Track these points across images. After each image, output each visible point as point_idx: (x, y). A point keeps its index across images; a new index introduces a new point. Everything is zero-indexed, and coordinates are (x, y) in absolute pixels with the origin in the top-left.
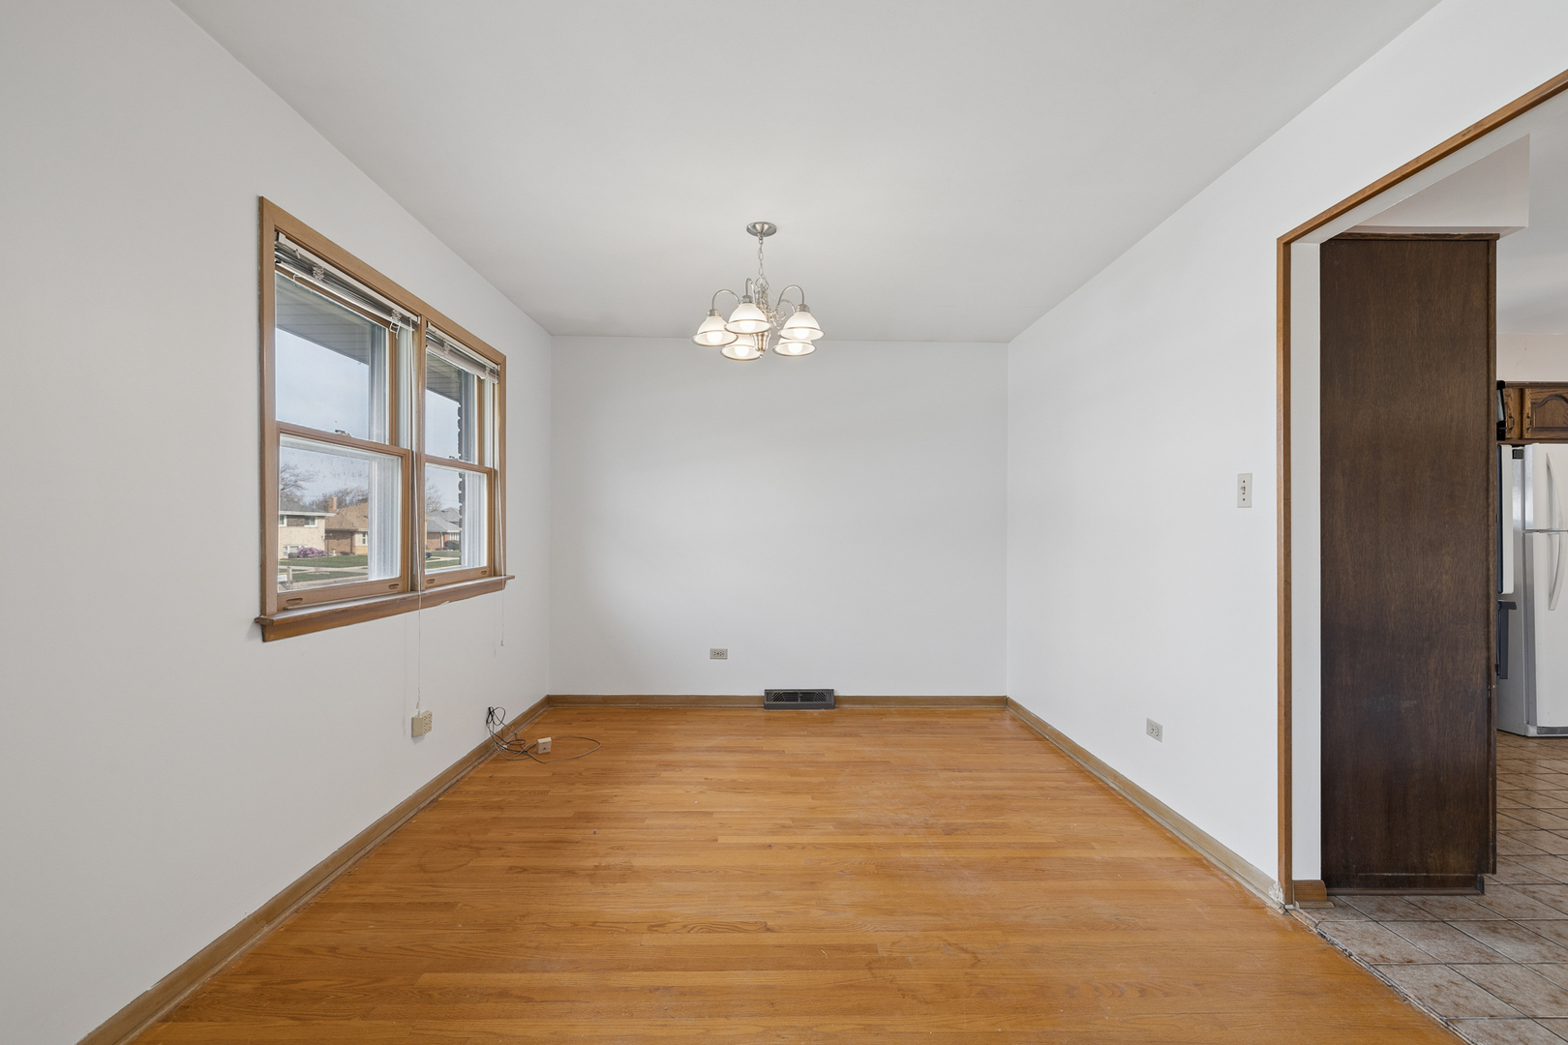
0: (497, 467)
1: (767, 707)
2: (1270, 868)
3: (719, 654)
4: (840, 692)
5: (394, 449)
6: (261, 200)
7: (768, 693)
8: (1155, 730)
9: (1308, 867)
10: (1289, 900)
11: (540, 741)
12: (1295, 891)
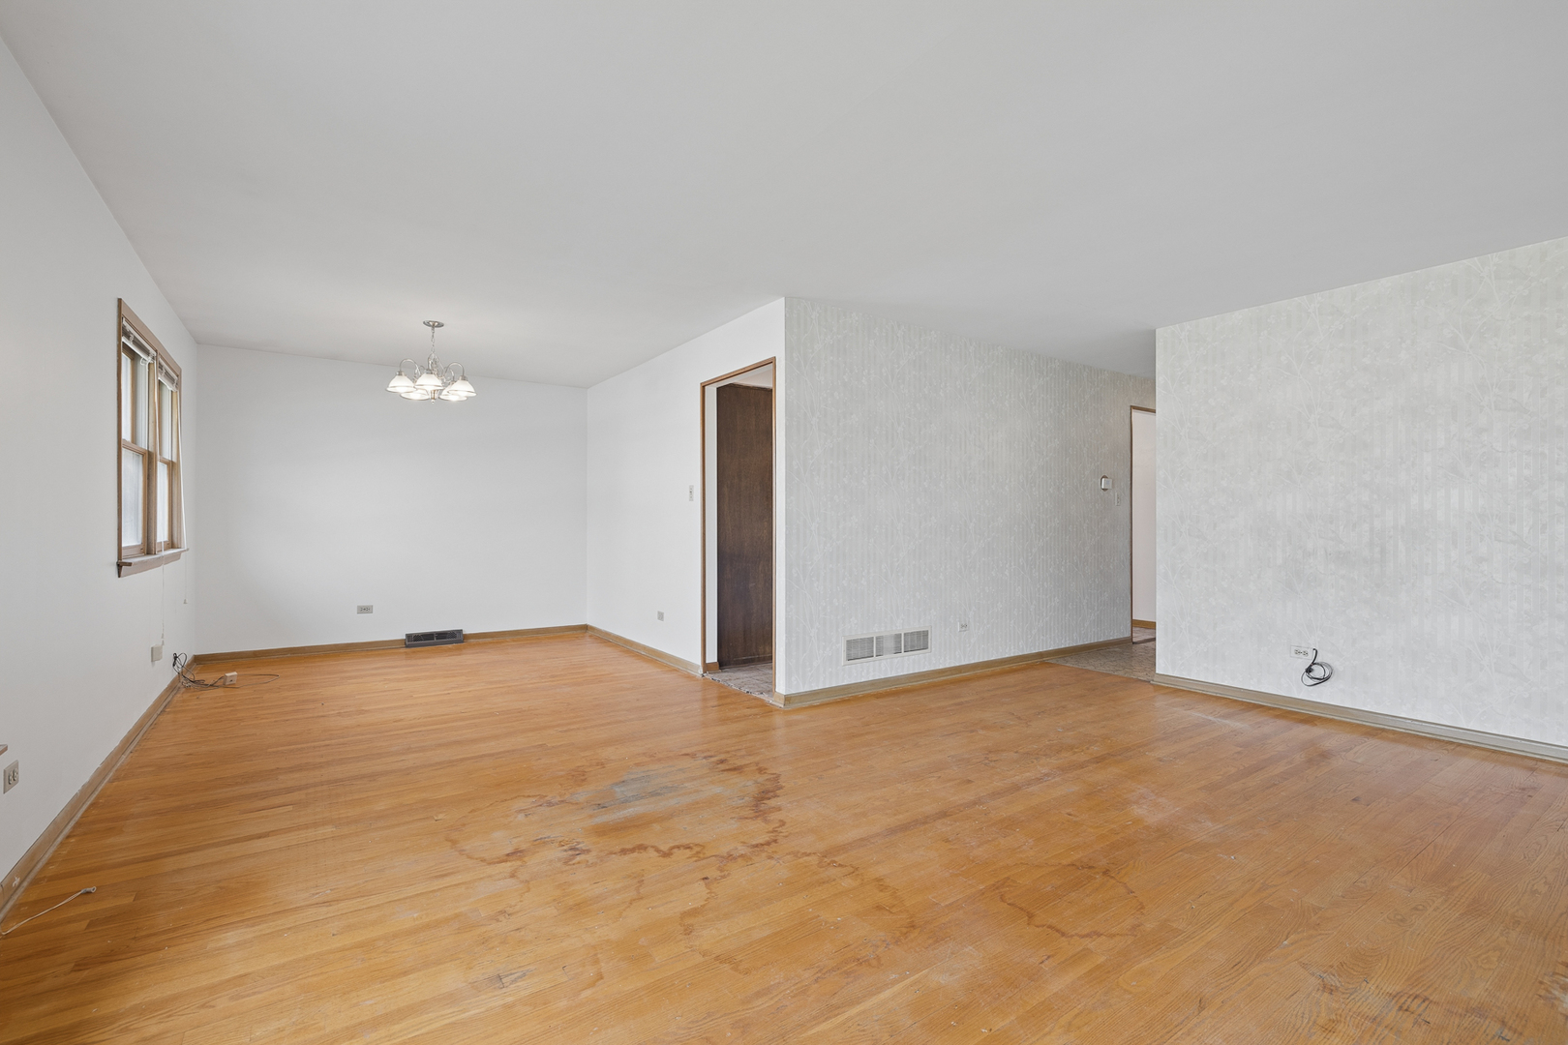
0: (174, 460)
1: (407, 647)
2: (698, 661)
3: (365, 610)
4: (466, 631)
5: (133, 446)
6: (120, 300)
7: (409, 636)
8: (661, 616)
9: (712, 657)
10: (705, 672)
11: (228, 675)
12: (707, 667)
